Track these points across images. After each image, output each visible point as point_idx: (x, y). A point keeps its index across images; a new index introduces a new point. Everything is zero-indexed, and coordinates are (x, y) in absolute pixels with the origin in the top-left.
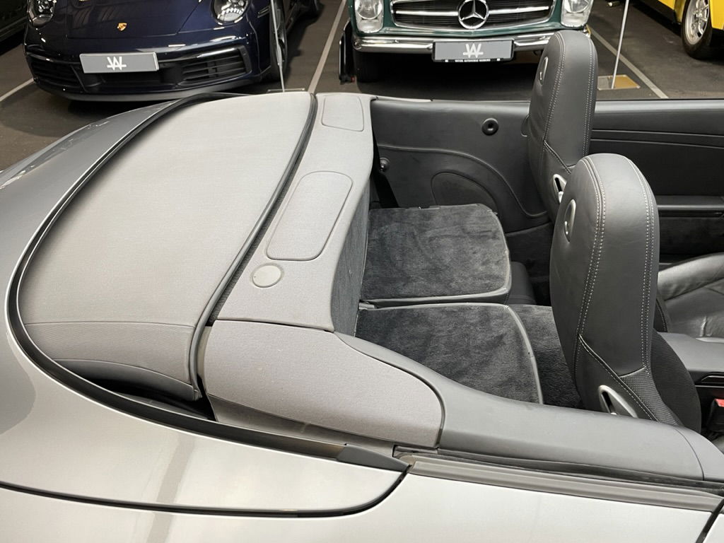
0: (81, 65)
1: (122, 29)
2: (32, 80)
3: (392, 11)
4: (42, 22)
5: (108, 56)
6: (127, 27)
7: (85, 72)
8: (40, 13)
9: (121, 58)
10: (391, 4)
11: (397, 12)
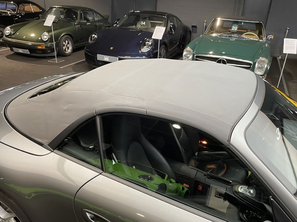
0: (97, 57)
1: (111, 49)
2: (85, 60)
3: (195, 58)
4: (92, 43)
5: (105, 56)
6: (113, 49)
7: (98, 59)
8: (92, 40)
9: (108, 57)
10: (195, 56)
11: (197, 59)
